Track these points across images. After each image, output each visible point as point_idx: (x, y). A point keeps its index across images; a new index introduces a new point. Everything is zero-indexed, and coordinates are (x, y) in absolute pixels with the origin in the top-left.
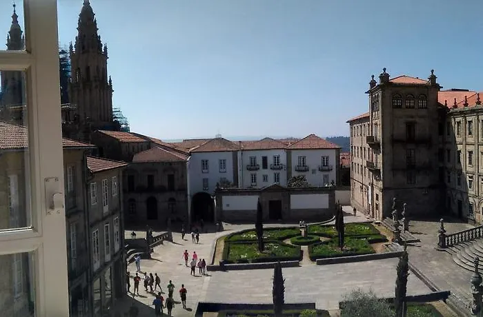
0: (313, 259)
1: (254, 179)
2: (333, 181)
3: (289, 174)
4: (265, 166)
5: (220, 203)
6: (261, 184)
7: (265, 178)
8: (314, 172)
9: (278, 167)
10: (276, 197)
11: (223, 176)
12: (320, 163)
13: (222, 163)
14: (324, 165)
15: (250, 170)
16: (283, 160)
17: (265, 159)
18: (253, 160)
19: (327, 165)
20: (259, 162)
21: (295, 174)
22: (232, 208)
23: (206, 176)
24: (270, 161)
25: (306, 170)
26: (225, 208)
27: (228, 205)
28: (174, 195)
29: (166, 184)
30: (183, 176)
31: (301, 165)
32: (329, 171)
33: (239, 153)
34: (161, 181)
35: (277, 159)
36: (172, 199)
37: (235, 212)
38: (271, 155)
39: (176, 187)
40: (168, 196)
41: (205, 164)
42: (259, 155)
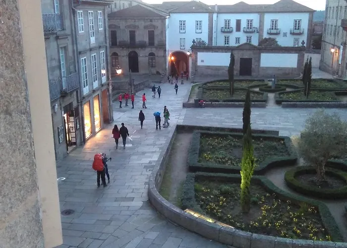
0: (278, 103)
1: (227, 40)
2: (303, 41)
3: (261, 36)
4: (238, 29)
5: (195, 61)
6: (232, 43)
7: (238, 40)
8: (285, 35)
9: (251, 30)
10: (247, 55)
11: (199, 36)
12: (292, 26)
13: (199, 24)
14: (296, 29)
15: (224, 32)
16: (256, 24)
17: (238, 23)
18: (227, 22)
19: (298, 29)
20: (233, 25)
21: (265, 36)
22: (206, 64)
23: (183, 36)
24: (244, 25)
25: (277, 34)
26: (199, 63)
27: (202, 61)
28: (154, 50)
29: (146, 39)
30: (163, 32)
31: (273, 29)
32: (300, 34)
33: (215, 16)
34: (142, 36)
35: (250, 22)
36: (152, 54)
37: (208, 67)
38: (244, 18)
39: (156, 42)
40: (148, 50)
41: (182, 24)
42: (233, 18)
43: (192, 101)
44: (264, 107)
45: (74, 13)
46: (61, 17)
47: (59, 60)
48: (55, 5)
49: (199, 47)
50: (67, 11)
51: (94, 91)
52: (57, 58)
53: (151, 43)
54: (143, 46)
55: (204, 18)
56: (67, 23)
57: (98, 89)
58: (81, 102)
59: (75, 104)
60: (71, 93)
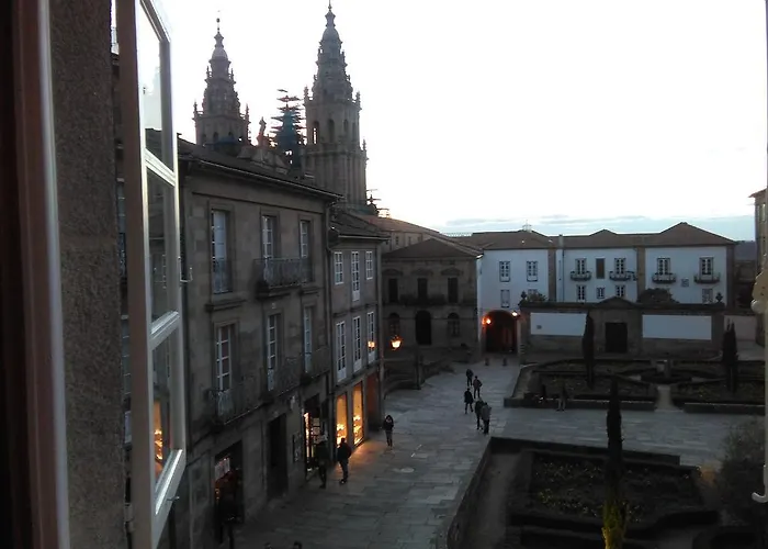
0: (677, 402)
1: (581, 293)
2: (719, 294)
3: (640, 286)
4: (600, 273)
5: (527, 327)
6: (591, 297)
7: (601, 291)
8: (685, 283)
9: (623, 276)
10: (616, 317)
11: (533, 286)
12: (697, 269)
13: (532, 267)
14: (704, 273)
15: (576, 279)
16: (631, 266)
17: (600, 264)
18: (581, 263)
19: (709, 273)
20: (591, 267)
21: (649, 285)
22: (546, 331)
23: (505, 286)
24: (610, 267)
25: (669, 282)
26: (534, 331)
27: (539, 327)
28: (457, 309)
29: (445, 292)
30: (472, 281)
31: (661, 274)
32: (714, 282)
33: (559, 253)
34: (438, 287)
35: (620, 263)
36: (453, 316)
37: (550, 338)
38: (610, 257)
39: (461, 297)
40: (448, 309)
41: (505, 268)
42: (591, 257)
43: (520, 396)
44: (651, 409)
45: (329, 255)
46: (310, 262)
47: (302, 328)
48: (302, 245)
49: (532, 303)
50: (318, 254)
51: (354, 377)
52: (299, 324)
53: (453, 298)
54: (438, 302)
55: (541, 257)
56: (318, 270)
57: (360, 373)
58: (333, 394)
59: (322, 398)
60: (318, 378)
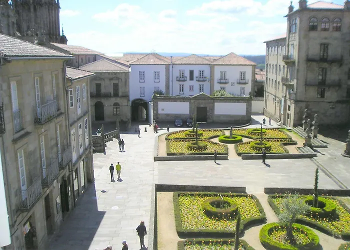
1: (182, 89)
3: (212, 86)
4: (192, 78)
5: (156, 110)
6: (187, 93)
7: (191, 88)
8: (233, 84)
9: (203, 79)
10: (202, 104)
11: (157, 85)
12: (238, 76)
13: (157, 75)
14: (241, 79)
15: (179, 81)
16: (207, 74)
17: (192, 72)
18: (182, 72)
19: (244, 79)
20: (187, 74)
22: (166, 112)
23: (142, 85)
24: (196, 74)
25: (226, 83)
26: (160, 112)
27: (163, 110)
28: (118, 100)
29: (112, 91)
31: (222, 79)
32: (245, 83)
33: (171, 67)
34: (107, 88)
35: (201, 73)
36: (116, 104)
37: (168, 115)
38: (196, 69)
39: (120, 94)
40: (113, 100)
41: (142, 75)
42: (186, 69)
49: (159, 96)
53: (116, 95)
54: (107, 96)
